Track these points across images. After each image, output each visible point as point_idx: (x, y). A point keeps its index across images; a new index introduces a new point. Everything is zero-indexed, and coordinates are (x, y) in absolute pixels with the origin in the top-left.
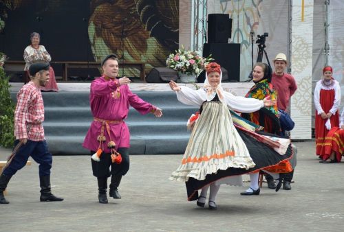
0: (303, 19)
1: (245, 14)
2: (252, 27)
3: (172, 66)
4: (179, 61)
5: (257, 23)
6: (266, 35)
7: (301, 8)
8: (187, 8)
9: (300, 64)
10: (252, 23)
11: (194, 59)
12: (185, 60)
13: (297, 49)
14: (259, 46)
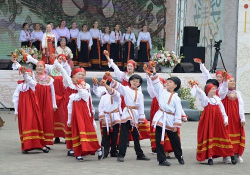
0: (245, 31)
1: (209, 27)
2: (213, 36)
3: (156, 61)
4: (161, 58)
5: (216, 33)
6: (221, 41)
7: (244, 24)
8: (173, 23)
9: (243, 61)
10: (213, 33)
11: (170, 56)
12: (164, 58)
13: (241, 51)
14: (216, 49)
